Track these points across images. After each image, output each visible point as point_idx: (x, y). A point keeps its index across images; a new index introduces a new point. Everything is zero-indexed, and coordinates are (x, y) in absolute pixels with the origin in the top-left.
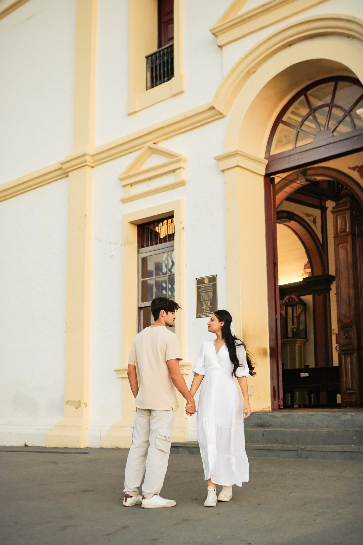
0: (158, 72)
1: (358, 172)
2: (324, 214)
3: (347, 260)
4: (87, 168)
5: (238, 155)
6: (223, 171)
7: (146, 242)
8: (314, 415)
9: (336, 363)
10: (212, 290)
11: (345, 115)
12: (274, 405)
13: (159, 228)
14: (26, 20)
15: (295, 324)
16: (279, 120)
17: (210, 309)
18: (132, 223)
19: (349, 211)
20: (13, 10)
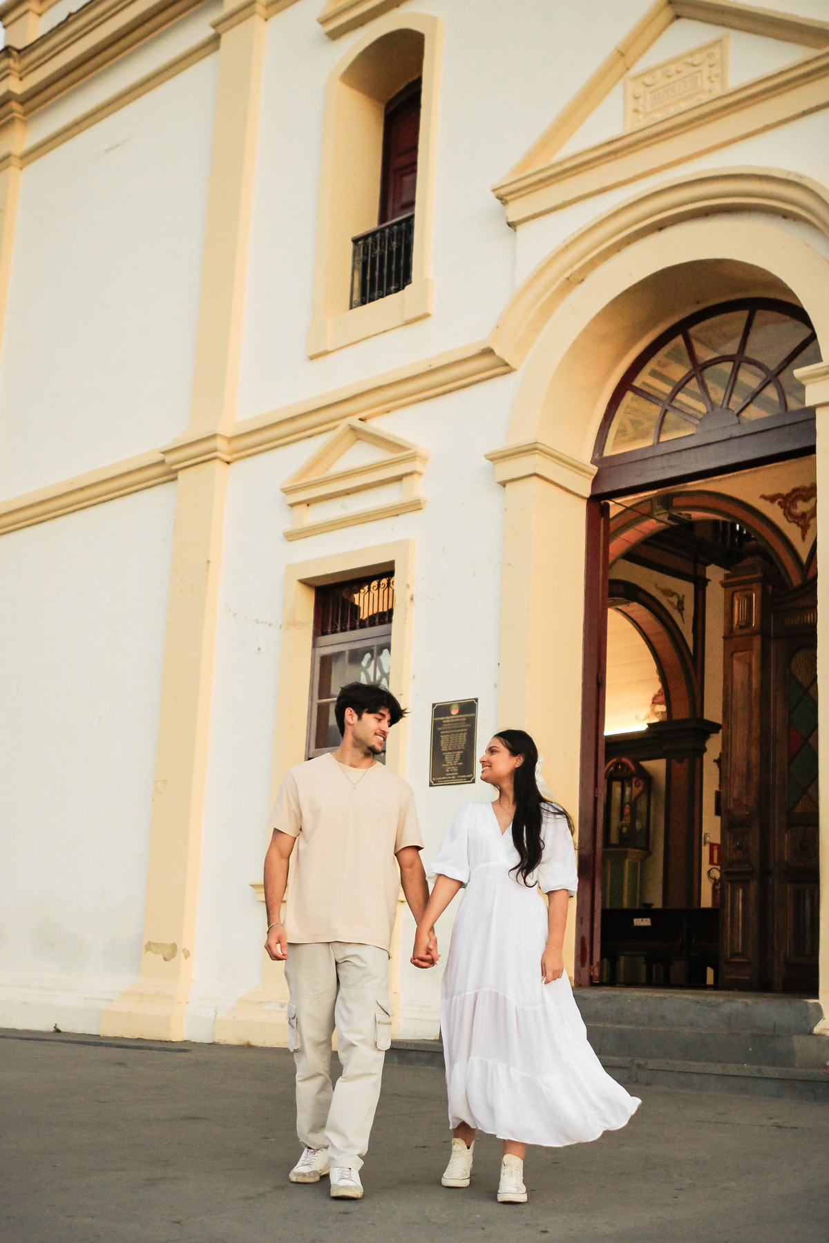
0: (377, 273)
1: (782, 507)
2: (700, 593)
3: (750, 688)
4: (217, 463)
5: (537, 451)
6: (504, 484)
7: (333, 624)
8: (665, 998)
9: (706, 900)
10: (466, 730)
11: (768, 379)
12: (580, 975)
13: (362, 595)
14: (107, 151)
15: (625, 818)
16: (625, 385)
17: (458, 769)
18: (305, 582)
19: (760, 585)
20: (80, 131)
